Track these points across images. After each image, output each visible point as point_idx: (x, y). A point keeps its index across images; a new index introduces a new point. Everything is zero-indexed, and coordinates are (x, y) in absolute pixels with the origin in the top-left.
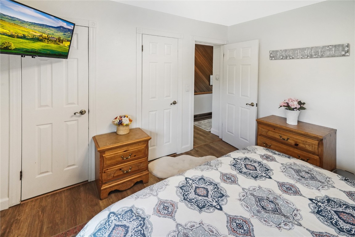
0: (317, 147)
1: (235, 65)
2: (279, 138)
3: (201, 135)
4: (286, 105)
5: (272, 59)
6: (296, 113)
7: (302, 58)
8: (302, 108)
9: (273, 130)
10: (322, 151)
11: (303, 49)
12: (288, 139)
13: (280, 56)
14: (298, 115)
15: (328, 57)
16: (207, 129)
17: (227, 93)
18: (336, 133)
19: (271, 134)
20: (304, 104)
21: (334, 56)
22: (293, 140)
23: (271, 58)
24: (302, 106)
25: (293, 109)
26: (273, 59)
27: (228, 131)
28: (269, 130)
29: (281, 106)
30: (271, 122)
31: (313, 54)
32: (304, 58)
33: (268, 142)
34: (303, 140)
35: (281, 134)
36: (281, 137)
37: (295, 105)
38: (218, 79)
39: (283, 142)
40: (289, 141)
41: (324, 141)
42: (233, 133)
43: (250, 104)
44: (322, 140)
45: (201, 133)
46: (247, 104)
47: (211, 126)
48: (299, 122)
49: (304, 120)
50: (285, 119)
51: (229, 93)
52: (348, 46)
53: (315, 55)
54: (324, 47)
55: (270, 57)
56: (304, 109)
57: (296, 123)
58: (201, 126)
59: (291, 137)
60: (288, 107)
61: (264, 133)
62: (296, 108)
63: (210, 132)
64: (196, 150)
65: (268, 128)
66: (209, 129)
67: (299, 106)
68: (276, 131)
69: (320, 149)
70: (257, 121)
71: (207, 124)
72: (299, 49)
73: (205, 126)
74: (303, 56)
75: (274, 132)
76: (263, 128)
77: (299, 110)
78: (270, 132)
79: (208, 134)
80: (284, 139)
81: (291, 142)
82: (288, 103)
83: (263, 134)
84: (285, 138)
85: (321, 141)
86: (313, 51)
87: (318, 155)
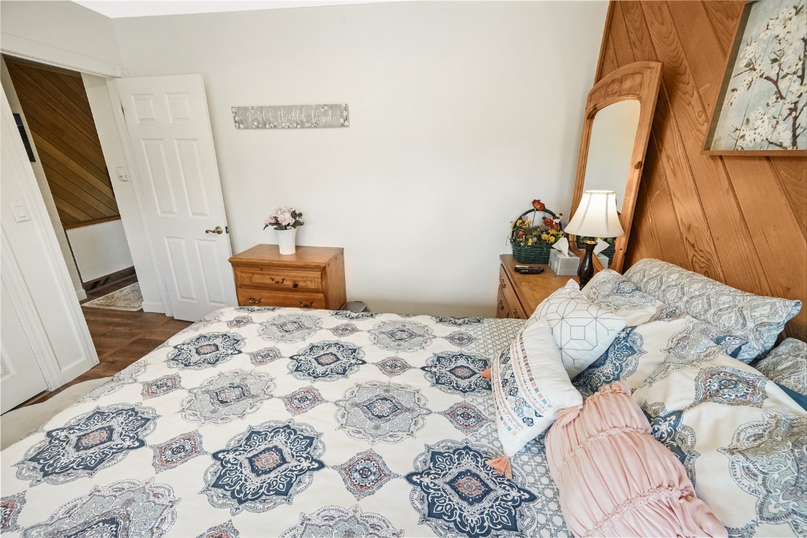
0: (320, 280)
1: (162, 139)
2: (269, 282)
3: (119, 325)
4: (274, 221)
5: (239, 128)
6: (291, 232)
7: (289, 127)
8: (297, 224)
9: (260, 272)
10: (326, 283)
11: (289, 109)
12: (283, 280)
13: (254, 121)
14: (294, 238)
15: (325, 127)
16: (132, 305)
17: (159, 213)
18: (343, 254)
19: (258, 279)
20: (300, 215)
21: (331, 126)
22: (291, 280)
23: (237, 124)
24: (297, 219)
25: (285, 228)
26: (242, 126)
27: (182, 297)
28: (253, 274)
29: (267, 226)
30: (255, 258)
31: (304, 119)
32: (293, 128)
33: (256, 294)
34: (302, 275)
35: (272, 275)
36: (273, 280)
37: (286, 219)
38: (125, 179)
39: (278, 287)
40: (285, 282)
41: (328, 269)
42: (192, 298)
43: (213, 229)
44: (324, 268)
45: (115, 320)
46: (207, 232)
47: (140, 298)
48: (297, 247)
49: (306, 242)
50: (277, 247)
51: (162, 212)
52: (346, 108)
53: (308, 122)
54: (318, 107)
55: (236, 122)
56: (302, 224)
57: (292, 251)
58: (113, 306)
59: (287, 276)
60: (278, 225)
61: (247, 282)
62: (288, 225)
63: (142, 310)
64: (109, 362)
65: (251, 270)
66: (136, 305)
67: (292, 221)
68: (265, 272)
69: (324, 283)
70: (230, 262)
71: (131, 296)
72: (283, 107)
73: (126, 302)
74: (291, 124)
75: (262, 274)
76: (243, 272)
77: (295, 228)
78: (256, 276)
79: (136, 317)
80: (278, 282)
81: (288, 283)
82: (276, 218)
83: (245, 283)
84: (279, 279)
85: (323, 270)
86: (303, 115)
87: (322, 292)
